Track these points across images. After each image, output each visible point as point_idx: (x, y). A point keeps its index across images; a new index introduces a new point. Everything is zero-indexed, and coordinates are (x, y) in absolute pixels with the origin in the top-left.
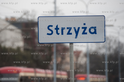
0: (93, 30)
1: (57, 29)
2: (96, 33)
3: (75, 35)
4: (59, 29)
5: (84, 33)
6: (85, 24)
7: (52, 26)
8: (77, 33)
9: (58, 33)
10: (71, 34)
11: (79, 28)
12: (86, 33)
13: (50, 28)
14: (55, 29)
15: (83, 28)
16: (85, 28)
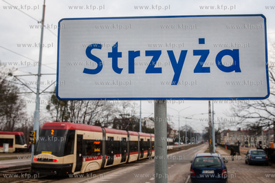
0: (228, 61)
1: (115, 54)
2: (238, 70)
3: (173, 73)
4: (120, 55)
5: (200, 69)
6: (202, 41)
7: (99, 47)
8: (178, 67)
9: (119, 66)
10: (159, 70)
11: (184, 53)
12: (207, 70)
13: (94, 52)
14: (110, 55)
15: (196, 53)
16: (204, 54)
